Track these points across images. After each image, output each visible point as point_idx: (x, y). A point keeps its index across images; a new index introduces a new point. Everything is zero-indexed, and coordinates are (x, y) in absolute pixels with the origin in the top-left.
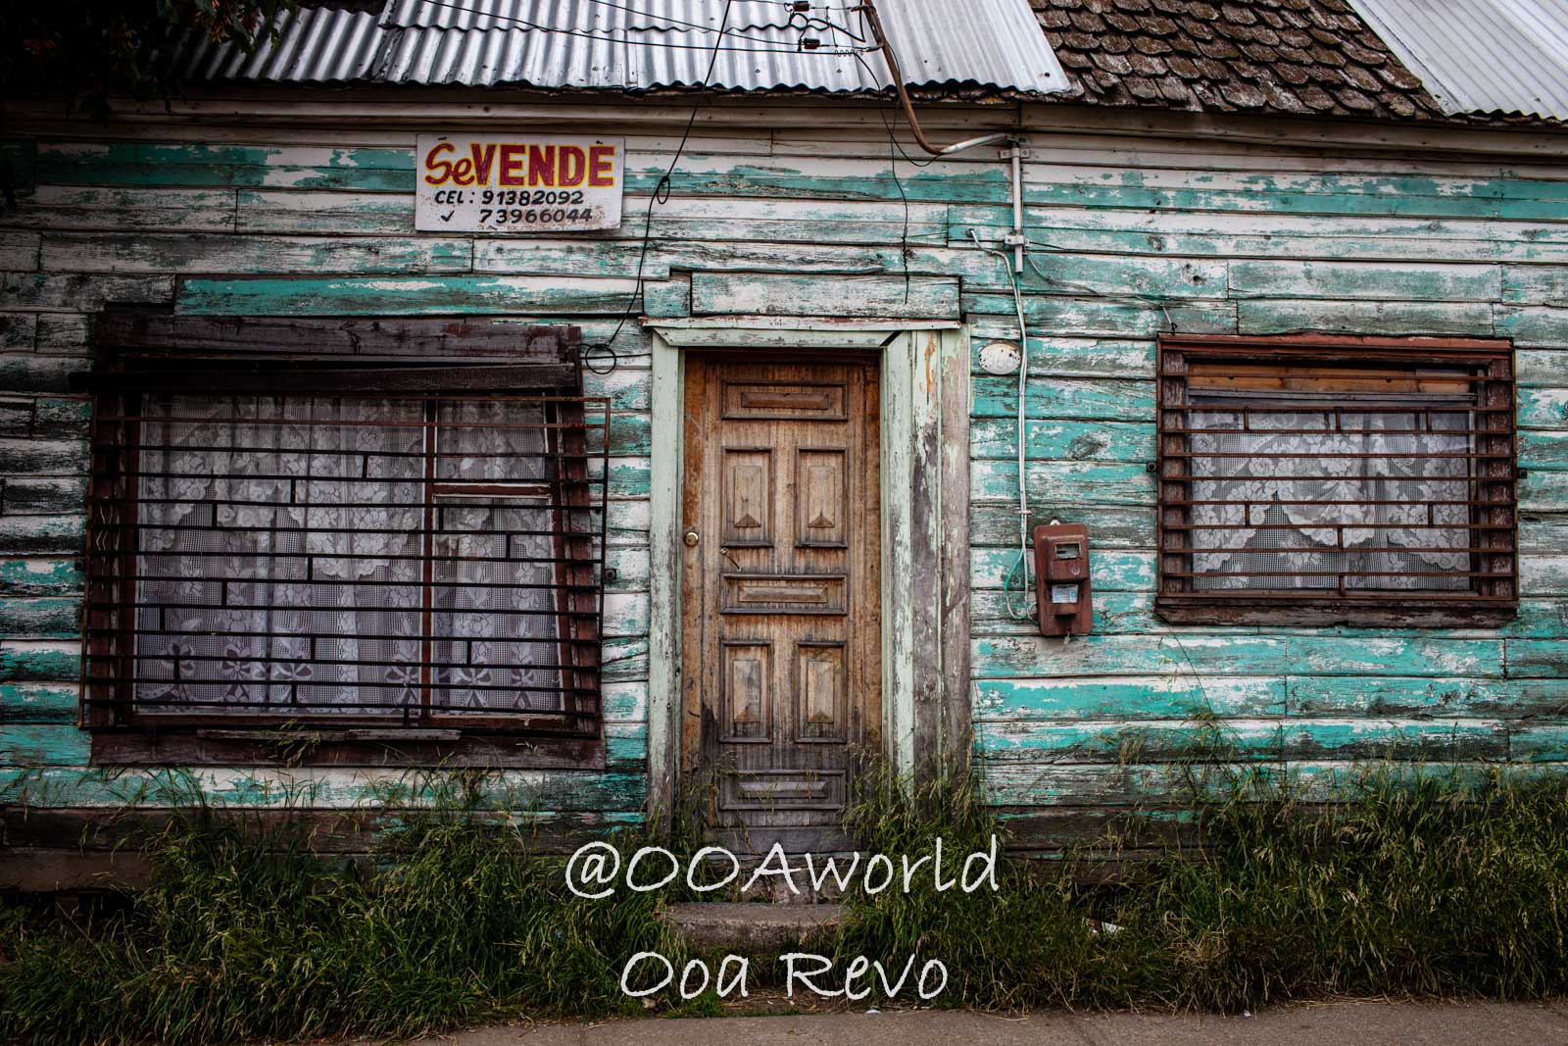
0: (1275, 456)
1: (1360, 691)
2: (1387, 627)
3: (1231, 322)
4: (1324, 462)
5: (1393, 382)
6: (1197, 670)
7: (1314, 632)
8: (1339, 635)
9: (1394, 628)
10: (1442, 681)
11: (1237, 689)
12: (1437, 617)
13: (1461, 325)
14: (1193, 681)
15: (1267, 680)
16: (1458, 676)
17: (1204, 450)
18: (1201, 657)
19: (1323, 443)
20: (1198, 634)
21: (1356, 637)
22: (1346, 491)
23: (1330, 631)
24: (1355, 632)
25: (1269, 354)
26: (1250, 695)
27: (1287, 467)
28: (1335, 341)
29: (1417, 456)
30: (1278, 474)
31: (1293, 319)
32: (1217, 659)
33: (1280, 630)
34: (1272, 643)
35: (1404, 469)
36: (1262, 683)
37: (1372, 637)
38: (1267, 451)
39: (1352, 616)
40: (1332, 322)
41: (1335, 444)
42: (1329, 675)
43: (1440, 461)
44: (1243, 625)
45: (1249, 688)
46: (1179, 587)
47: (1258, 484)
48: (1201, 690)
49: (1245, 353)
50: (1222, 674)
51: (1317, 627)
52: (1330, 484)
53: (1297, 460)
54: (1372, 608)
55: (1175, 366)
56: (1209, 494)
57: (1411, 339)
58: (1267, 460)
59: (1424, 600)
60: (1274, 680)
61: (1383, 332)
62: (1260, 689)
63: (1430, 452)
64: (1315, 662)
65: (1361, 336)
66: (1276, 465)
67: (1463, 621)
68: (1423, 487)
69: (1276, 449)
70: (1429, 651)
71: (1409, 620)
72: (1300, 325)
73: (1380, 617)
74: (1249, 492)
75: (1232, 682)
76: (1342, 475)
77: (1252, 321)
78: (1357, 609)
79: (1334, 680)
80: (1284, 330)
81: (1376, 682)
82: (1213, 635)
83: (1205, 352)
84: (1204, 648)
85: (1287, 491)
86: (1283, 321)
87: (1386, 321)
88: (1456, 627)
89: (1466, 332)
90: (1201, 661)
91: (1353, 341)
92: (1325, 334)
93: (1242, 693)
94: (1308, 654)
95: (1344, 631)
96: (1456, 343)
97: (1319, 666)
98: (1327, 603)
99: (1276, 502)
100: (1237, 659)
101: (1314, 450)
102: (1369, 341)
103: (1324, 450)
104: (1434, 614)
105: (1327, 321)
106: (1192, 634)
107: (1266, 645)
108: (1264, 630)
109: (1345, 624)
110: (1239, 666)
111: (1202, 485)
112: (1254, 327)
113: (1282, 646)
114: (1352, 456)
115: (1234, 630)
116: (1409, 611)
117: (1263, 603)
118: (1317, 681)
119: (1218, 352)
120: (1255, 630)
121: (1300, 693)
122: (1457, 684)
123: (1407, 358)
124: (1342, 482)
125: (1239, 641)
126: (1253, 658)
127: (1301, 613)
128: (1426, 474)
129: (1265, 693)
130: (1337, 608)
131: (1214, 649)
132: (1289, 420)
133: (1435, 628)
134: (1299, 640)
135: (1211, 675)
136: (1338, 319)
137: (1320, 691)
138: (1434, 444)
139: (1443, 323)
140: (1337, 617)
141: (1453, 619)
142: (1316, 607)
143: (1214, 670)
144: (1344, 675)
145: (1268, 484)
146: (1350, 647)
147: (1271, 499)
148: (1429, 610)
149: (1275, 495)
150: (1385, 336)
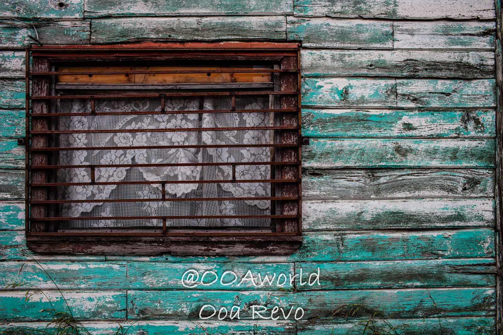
0: (133, 132)
1: (185, 300)
2: (202, 255)
3: (85, 35)
4: (169, 135)
5: (213, 75)
6: (59, 286)
7: (147, 259)
8: (167, 261)
9: (208, 256)
10: (246, 293)
11: (90, 299)
12: (239, 248)
13: (261, 32)
14: (58, 294)
15: (112, 293)
16: (258, 289)
17: (81, 128)
18: (64, 277)
19: (169, 121)
20: (62, 261)
21: (180, 262)
22: (183, 156)
23: (160, 258)
24: (178, 259)
25: (112, 57)
26: (100, 303)
27: (141, 139)
28: (164, 45)
29: (238, 129)
30: (136, 144)
31: (132, 31)
32: (75, 278)
33: (121, 258)
34: (116, 267)
35: (232, 138)
36: (109, 296)
37: (192, 262)
38: (128, 128)
39: (173, 248)
40: (162, 32)
41: (177, 121)
42: (160, 290)
43: (256, 132)
44: (92, 254)
45: (99, 299)
46: (42, 228)
47: (121, 152)
48: (63, 300)
49: (94, 57)
50: (79, 289)
51: (149, 256)
52: (173, 150)
53: (149, 134)
54: (188, 243)
55: (43, 68)
56: (82, 159)
57: (222, 43)
58: (129, 135)
59: (227, 236)
60: (118, 293)
61: (200, 38)
62: (107, 300)
63: (248, 126)
64: (149, 280)
65: (183, 42)
66: (134, 138)
67: (259, 251)
68: (244, 151)
69: (133, 126)
70: (237, 272)
71: (218, 251)
72: (137, 35)
73: (196, 248)
74: (113, 157)
75: (86, 295)
76: (181, 144)
77: (102, 34)
78: (177, 243)
79: (164, 293)
80: (125, 39)
81: (196, 294)
82: (73, 261)
83: (64, 57)
84: (67, 270)
85: (141, 157)
86: (124, 33)
87: (203, 30)
88: (256, 255)
89: (264, 36)
90: (64, 280)
91: (178, 46)
92: (157, 41)
93: (95, 302)
94: (144, 275)
95: (170, 259)
96: (256, 45)
97: (152, 284)
98: (153, 239)
99: (134, 165)
100: (90, 278)
101: (162, 126)
102: (189, 46)
103: (169, 126)
104: (237, 245)
105: (158, 32)
106: (58, 261)
107: (111, 268)
108: (109, 258)
109: (169, 253)
110: (92, 283)
111: (78, 153)
112: (102, 38)
113: (124, 269)
114: (189, 130)
115: (88, 258)
116: (217, 244)
117: (103, 239)
118: (151, 294)
119: (74, 57)
120: (103, 258)
121: (137, 302)
122: (258, 295)
123: (217, 57)
124: (181, 149)
125: (92, 266)
126: (102, 278)
127: (134, 246)
128: (245, 142)
129: (111, 303)
130: (162, 242)
131: (73, 271)
132: (144, 105)
133: (239, 256)
134: (136, 264)
135: (71, 289)
136: (166, 30)
137: (153, 301)
138: (251, 120)
139: (248, 31)
140: (162, 249)
141: (252, 249)
142: (145, 242)
143: (72, 286)
144: (172, 290)
145: (128, 151)
146: (176, 270)
147: (130, 163)
148: (233, 243)
149: (133, 159)
150: (201, 41)
